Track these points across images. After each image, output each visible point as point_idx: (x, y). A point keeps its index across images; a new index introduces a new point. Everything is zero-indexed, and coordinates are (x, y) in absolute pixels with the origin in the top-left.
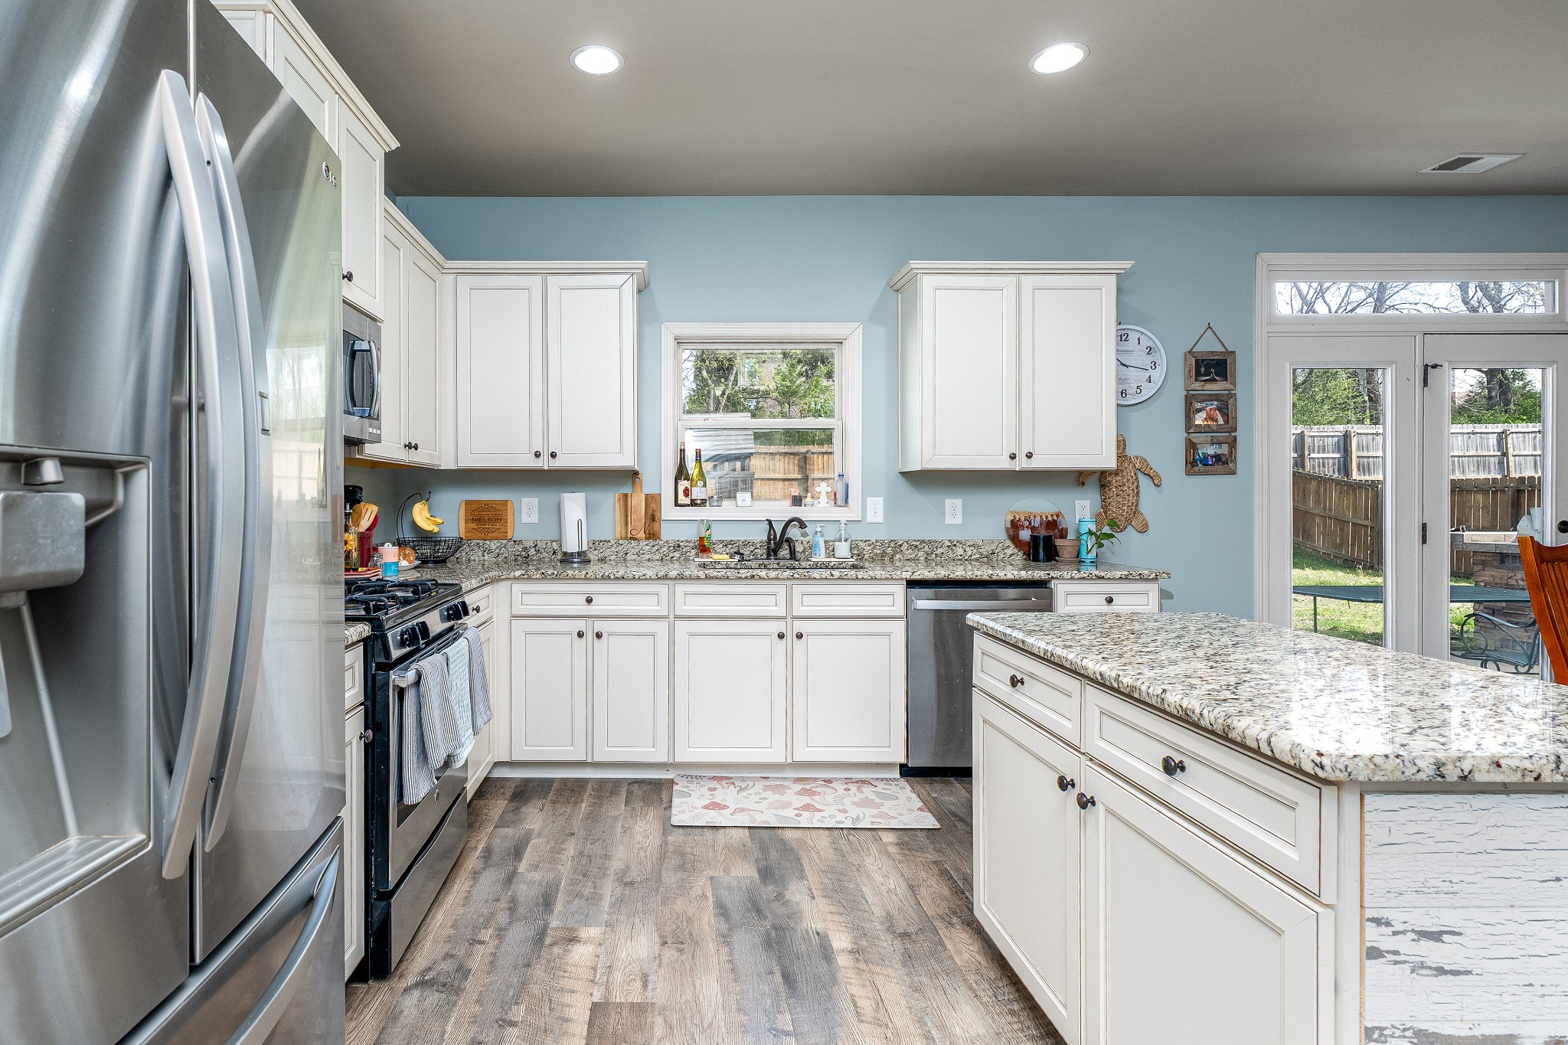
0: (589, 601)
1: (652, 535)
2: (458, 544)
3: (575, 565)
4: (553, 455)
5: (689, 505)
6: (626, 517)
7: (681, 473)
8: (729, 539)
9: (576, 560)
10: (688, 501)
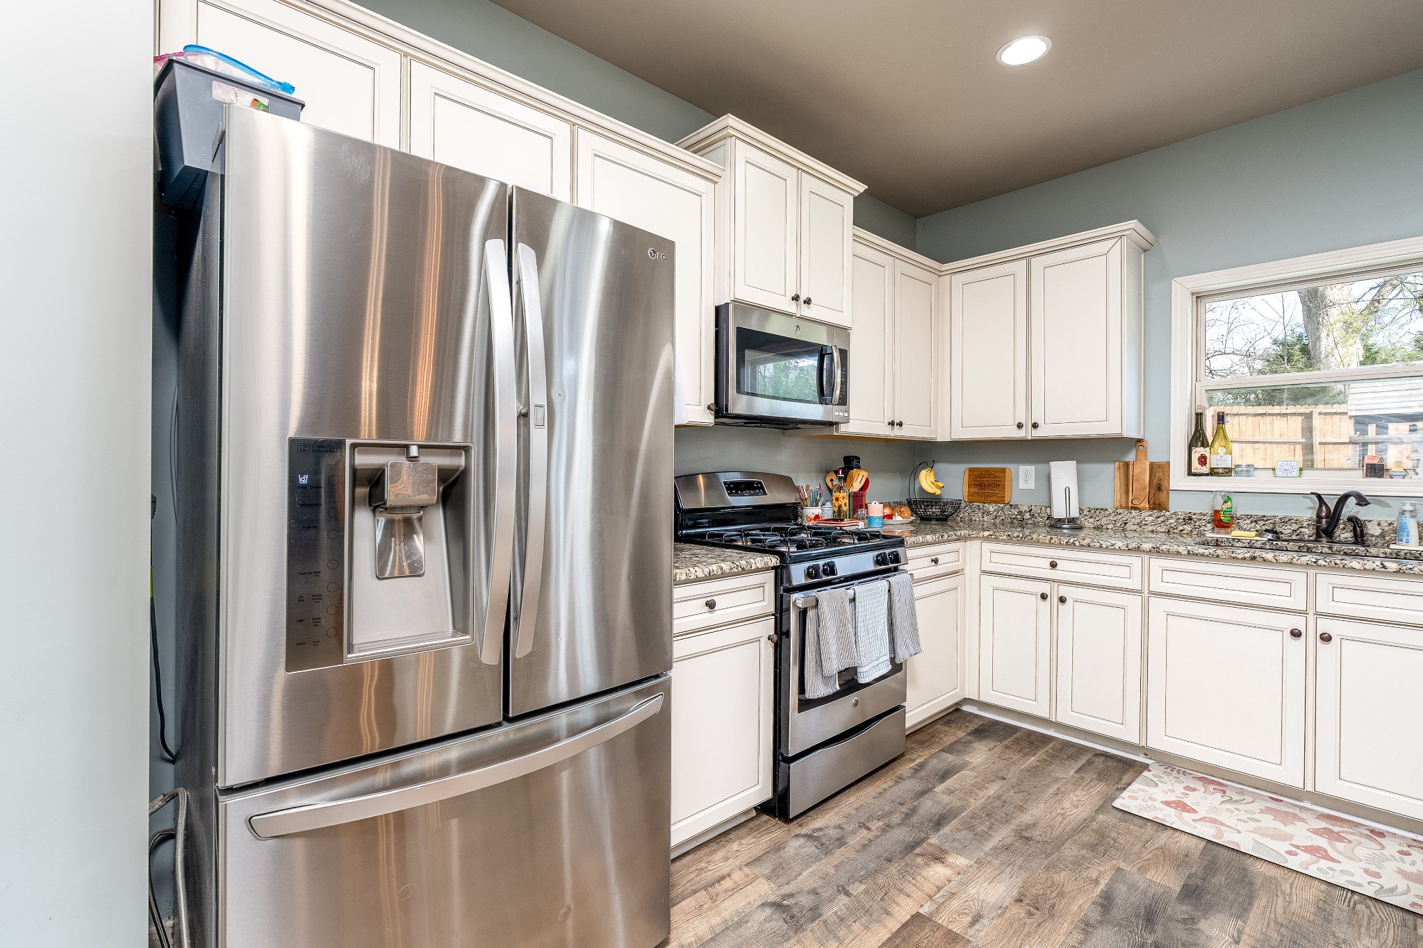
0: (1053, 565)
1: (1158, 505)
2: (956, 506)
3: (1065, 531)
4: (1035, 426)
5: (1207, 475)
6: (1127, 485)
7: (1198, 438)
8: (1261, 514)
9: (1064, 526)
10: (1205, 470)
